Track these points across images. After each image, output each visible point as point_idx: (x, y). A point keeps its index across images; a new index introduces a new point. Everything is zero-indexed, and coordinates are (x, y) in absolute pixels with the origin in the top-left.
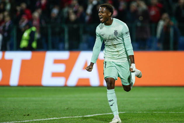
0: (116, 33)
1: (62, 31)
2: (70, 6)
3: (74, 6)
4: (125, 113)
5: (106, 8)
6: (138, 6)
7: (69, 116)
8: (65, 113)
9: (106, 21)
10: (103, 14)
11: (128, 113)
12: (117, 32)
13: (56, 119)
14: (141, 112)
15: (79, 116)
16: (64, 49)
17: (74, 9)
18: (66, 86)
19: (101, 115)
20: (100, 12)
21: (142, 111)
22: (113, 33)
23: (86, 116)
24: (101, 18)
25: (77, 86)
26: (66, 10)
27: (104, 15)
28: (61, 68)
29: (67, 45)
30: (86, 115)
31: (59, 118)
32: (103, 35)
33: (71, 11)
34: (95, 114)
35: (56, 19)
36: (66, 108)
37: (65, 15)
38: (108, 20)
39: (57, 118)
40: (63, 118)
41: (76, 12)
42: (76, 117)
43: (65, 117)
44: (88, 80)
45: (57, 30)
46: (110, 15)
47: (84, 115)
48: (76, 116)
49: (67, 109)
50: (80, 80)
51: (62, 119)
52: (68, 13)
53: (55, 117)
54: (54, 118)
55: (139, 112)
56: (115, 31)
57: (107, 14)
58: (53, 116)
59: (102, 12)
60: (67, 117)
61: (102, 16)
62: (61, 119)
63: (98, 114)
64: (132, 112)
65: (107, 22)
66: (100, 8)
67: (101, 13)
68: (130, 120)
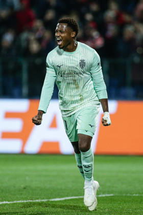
0: (82, 64)
1: (19, 68)
2: (31, 30)
3: (37, 30)
4: (113, 196)
5: (67, 24)
6: (136, 31)
7: (26, 199)
8: (21, 194)
9: (67, 46)
10: (63, 35)
11: (118, 196)
12: (85, 63)
13: (6, 204)
14: (137, 195)
15: (42, 199)
16: (20, 96)
17: (37, 35)
18: (22, 153)
19: (76, 199)
20: (57, 31)
21: (139, 193)
22: (78, 63)
23: (53, 200)
24: (59, 41)
25: (40, 154)
26: (25, 35)
27: (64, 37)
28: (16, 125)
29: (25, 90)
30: (53, 198)
31: (11, 202)
32: (60, 67)
33: (32, 38)
34: (67, 196)
35: (9, 49)
36: (22, 186)
37: (24, 44)
38: (69, 44)
39: (9, 203)
40: (18, 202)
41: (40, 40)
42: (37, 201)
43: (20, 201)
44: (57, 144)
45: (11, 66)
46: (73, 36)
47: (50, 198)
48: (38, 199)
49: (25, 188)
50: (45, 144)
51: (16, 203)
52: (28, 41)
53: (6, 201)
54: (4, 202)
55: (134, 195)
56: (81, 60)
57: (69, 34)
58: (3, 199)
59: (61, 32)
60: (23, 200)
61: (61, 38)
62: (14, 203)
63: (72, 196)
64: (124, 195)
65: (69, 47)
66: (58, 24)
67: (59, 32)
68: (121, 207)
